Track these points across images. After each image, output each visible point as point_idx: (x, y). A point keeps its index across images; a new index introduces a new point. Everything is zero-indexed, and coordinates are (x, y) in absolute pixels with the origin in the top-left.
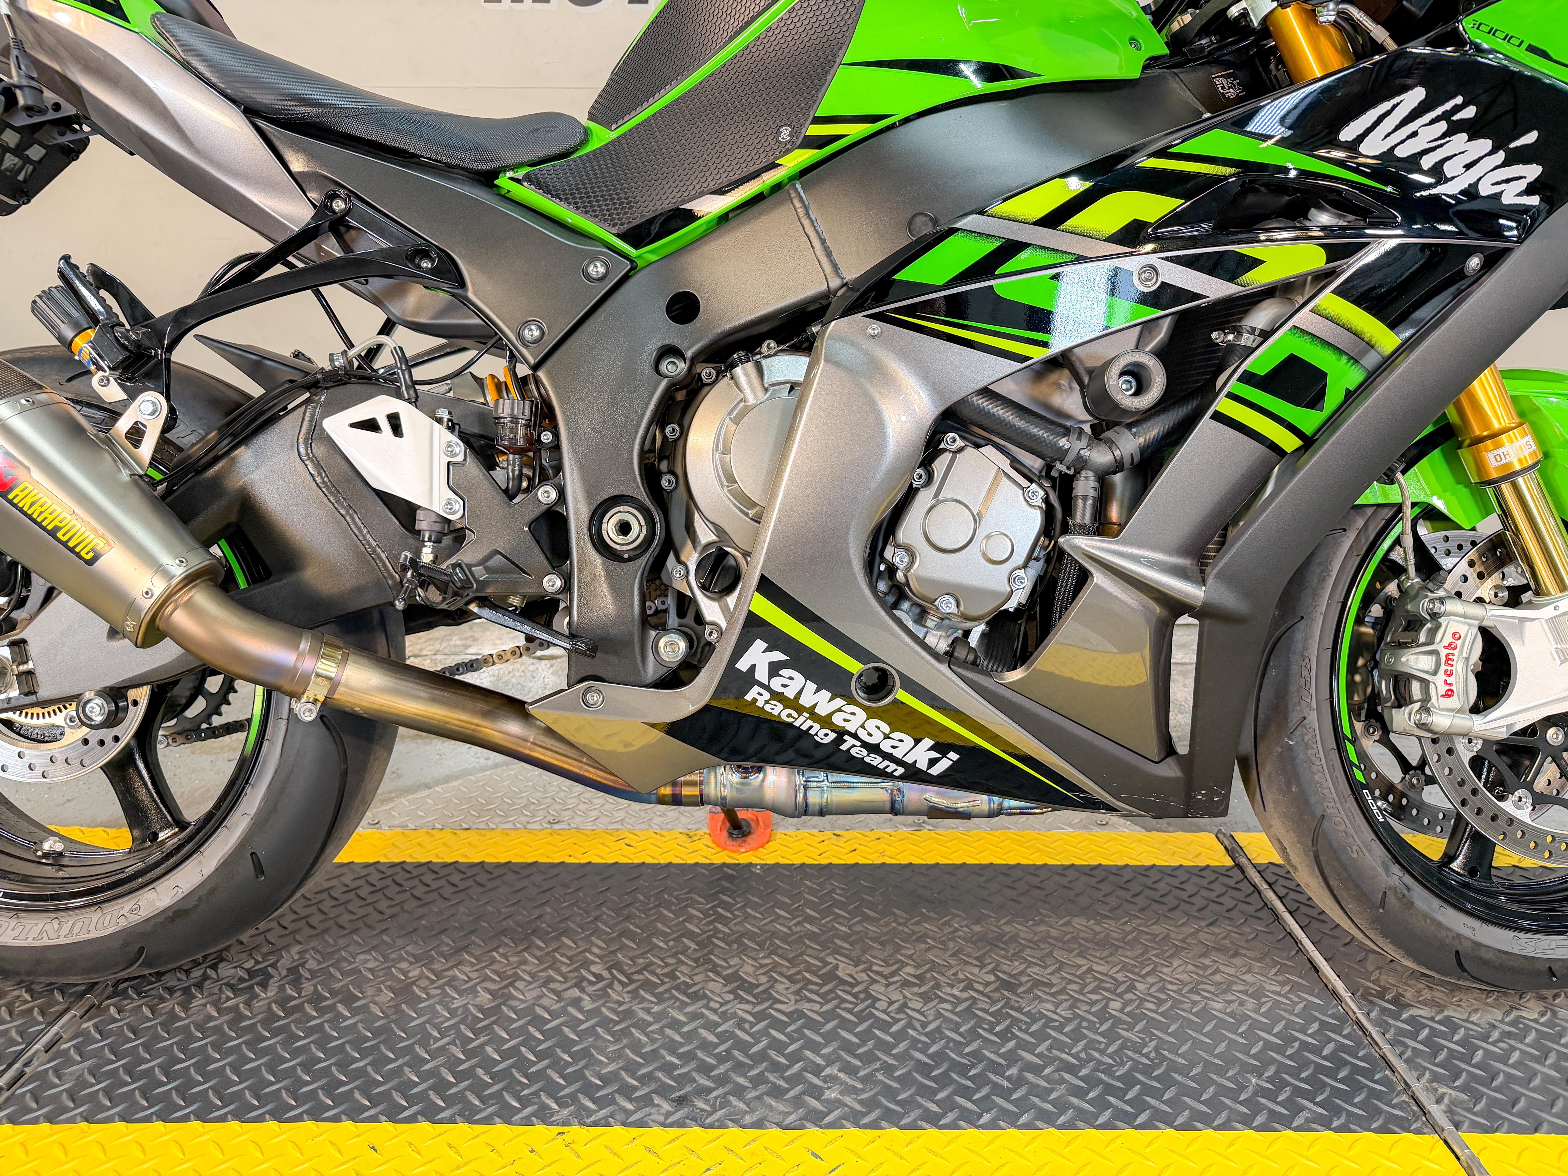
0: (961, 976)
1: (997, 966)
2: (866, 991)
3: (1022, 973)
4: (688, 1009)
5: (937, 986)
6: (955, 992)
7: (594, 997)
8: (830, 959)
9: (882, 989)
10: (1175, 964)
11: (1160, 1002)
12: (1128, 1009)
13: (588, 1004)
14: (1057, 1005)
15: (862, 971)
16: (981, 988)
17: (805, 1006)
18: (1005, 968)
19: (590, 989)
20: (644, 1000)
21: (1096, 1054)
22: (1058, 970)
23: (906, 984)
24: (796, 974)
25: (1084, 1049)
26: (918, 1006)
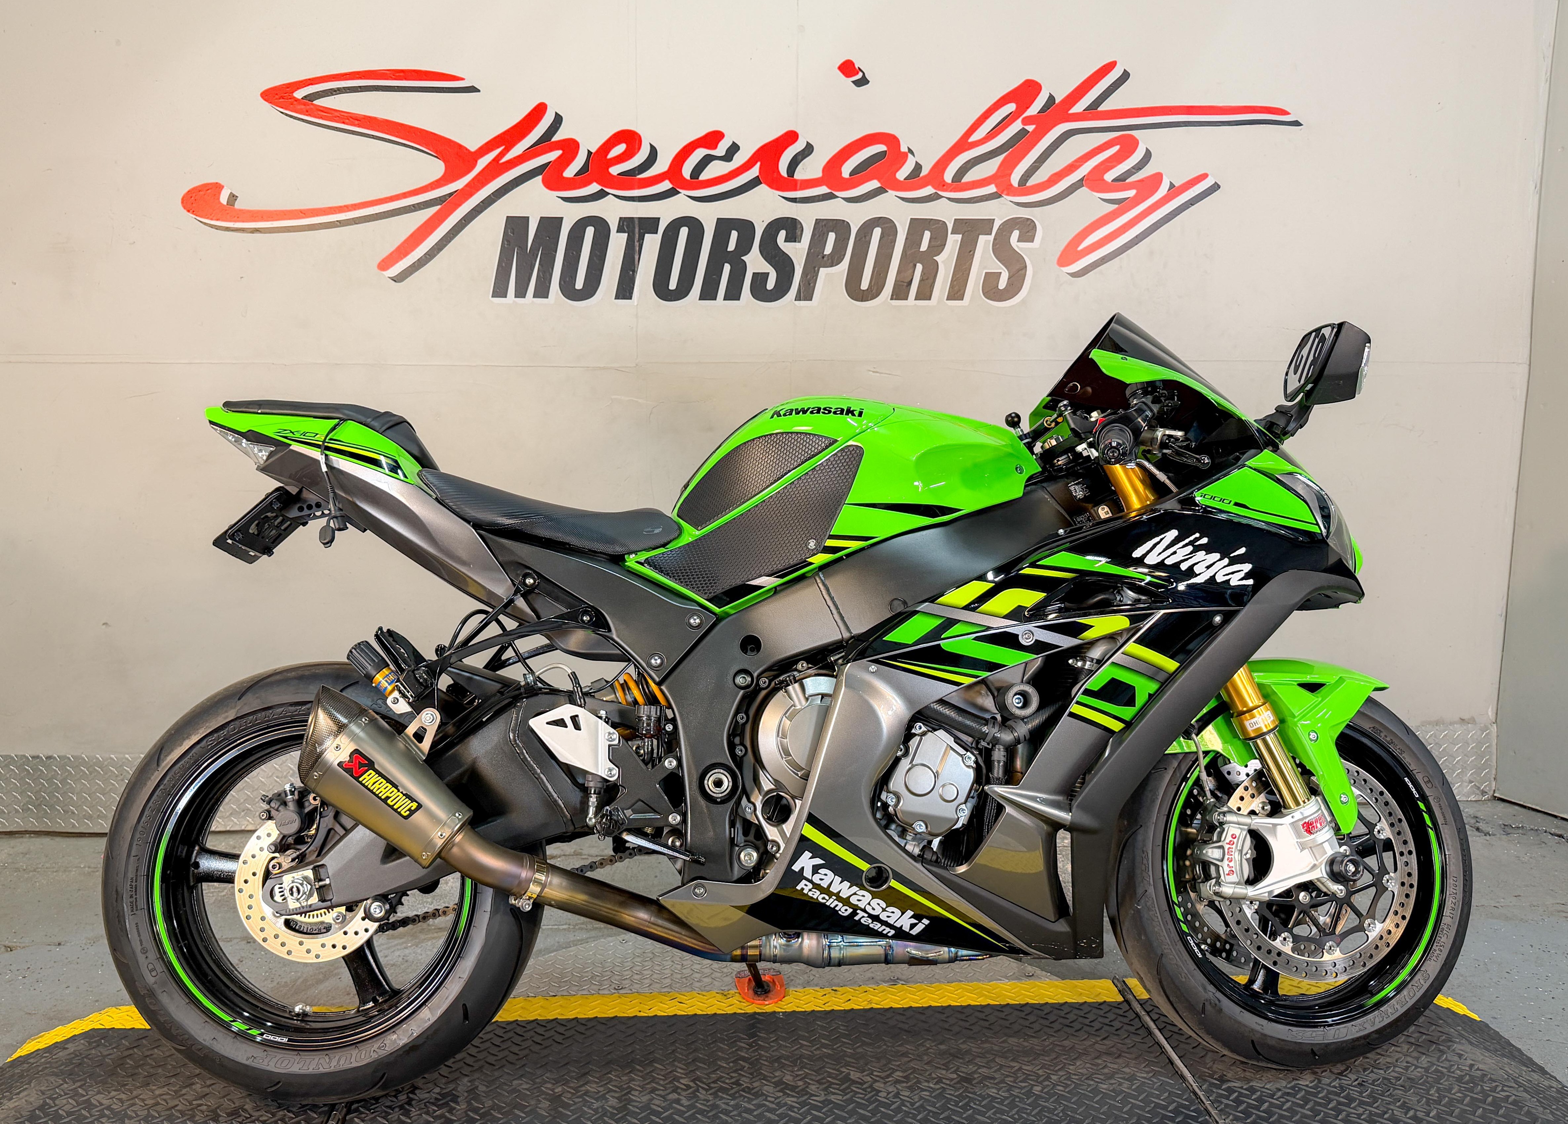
0: (934, 1076)
1: (958, 1068)
2: (871, 1086)
3: (975, 1072)
4: (754, 1102)
5: (919, 1082)
6: (932, 1085)
7: (689, 1098)
8: (843, 1070)
9: (882, 1085)
10: (1078, 1064)
11: (1067, 1086)
12: (1046, 1090)
13: (685, 1102)
14: (999, 1090)
15: (867, 1075)
16: (948, 1082)
17: (832, 1098)
18: (963, 1070)
19: (684, 1093)
20: (722, 1098)
21: (1024, 1115)
22: (999, 1070)
23: (897, 1082)
24: (823, 1079)
25: (1017, 1113)
26: (907, 1094)
